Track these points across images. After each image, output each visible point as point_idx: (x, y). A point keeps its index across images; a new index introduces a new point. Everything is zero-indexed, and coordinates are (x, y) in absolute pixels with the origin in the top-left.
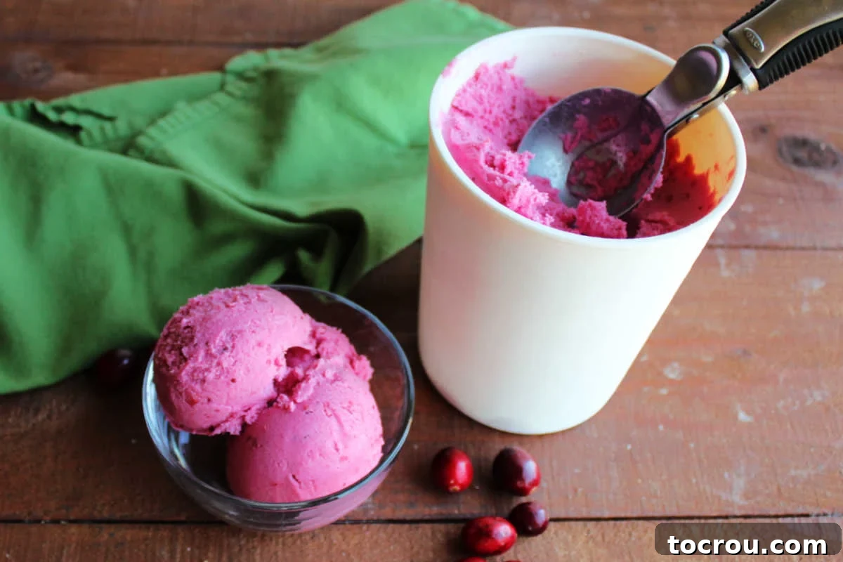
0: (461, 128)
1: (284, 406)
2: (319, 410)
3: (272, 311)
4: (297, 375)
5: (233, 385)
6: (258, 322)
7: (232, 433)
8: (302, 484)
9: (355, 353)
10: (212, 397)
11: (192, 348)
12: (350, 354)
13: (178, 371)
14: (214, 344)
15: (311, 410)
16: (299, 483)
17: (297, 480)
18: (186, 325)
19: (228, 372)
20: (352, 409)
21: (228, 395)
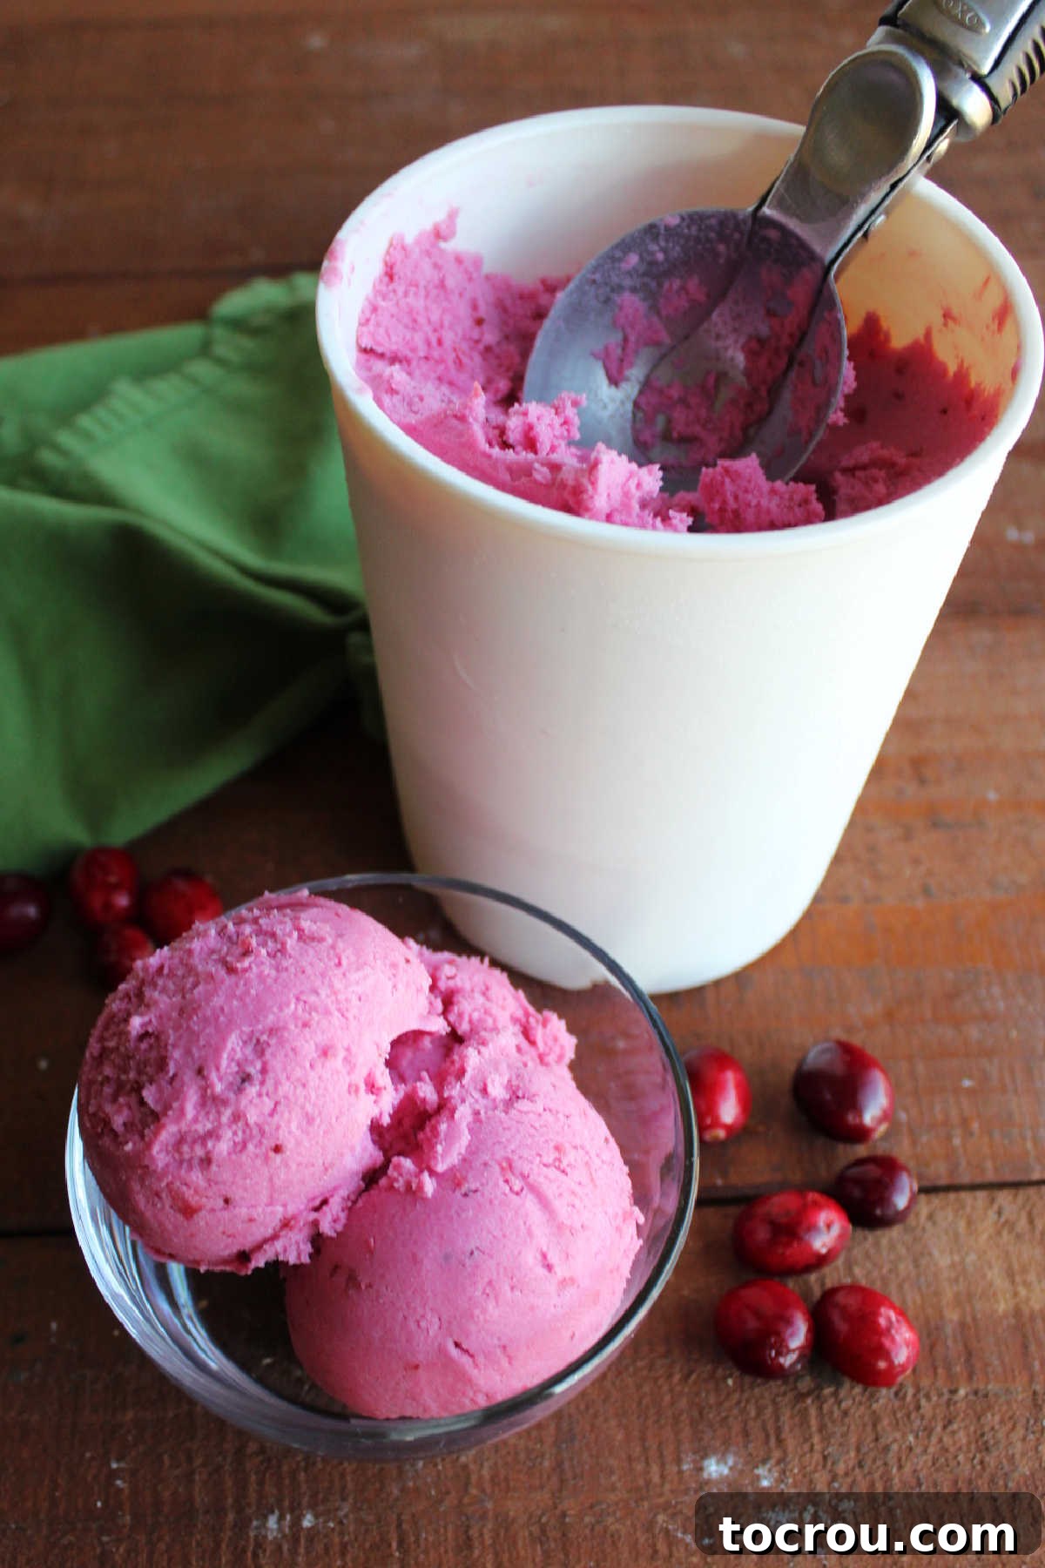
0: (400, 388)
1: (408, 1185)
2: (494, 1185)
3: (339, 964)
4: (424, 1101)
5: (278, 1158)
6: (312, 999)
7: (292, 1259)
8: (481, 1359)
9: (531, 1009)
10: (236, 1194)
11: (168, 1090)
12: (520, 1014)
13: (141, 1145)
14: (218, 1069)
15: (473, 1187)
16: (472, 1356)
17: (466, 1351)
18: (142, 1031)
19: (262, 1132)
20: (564, 1164)
21: (271, 1180)
